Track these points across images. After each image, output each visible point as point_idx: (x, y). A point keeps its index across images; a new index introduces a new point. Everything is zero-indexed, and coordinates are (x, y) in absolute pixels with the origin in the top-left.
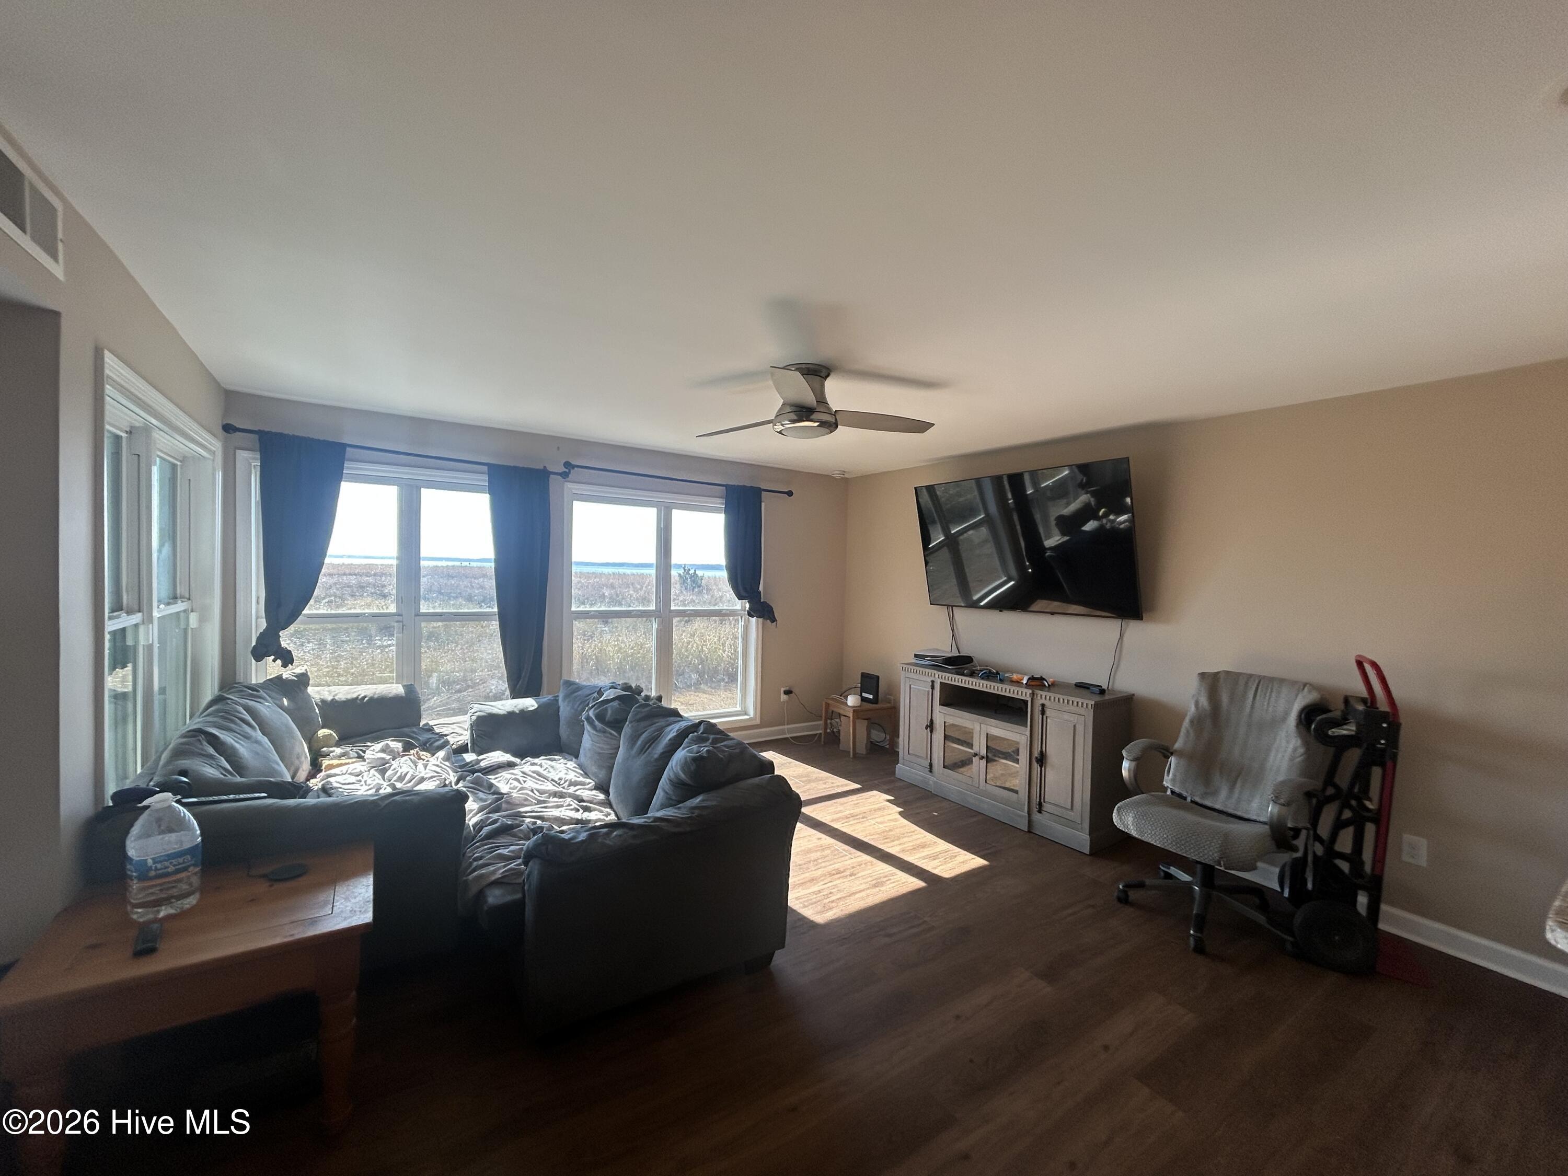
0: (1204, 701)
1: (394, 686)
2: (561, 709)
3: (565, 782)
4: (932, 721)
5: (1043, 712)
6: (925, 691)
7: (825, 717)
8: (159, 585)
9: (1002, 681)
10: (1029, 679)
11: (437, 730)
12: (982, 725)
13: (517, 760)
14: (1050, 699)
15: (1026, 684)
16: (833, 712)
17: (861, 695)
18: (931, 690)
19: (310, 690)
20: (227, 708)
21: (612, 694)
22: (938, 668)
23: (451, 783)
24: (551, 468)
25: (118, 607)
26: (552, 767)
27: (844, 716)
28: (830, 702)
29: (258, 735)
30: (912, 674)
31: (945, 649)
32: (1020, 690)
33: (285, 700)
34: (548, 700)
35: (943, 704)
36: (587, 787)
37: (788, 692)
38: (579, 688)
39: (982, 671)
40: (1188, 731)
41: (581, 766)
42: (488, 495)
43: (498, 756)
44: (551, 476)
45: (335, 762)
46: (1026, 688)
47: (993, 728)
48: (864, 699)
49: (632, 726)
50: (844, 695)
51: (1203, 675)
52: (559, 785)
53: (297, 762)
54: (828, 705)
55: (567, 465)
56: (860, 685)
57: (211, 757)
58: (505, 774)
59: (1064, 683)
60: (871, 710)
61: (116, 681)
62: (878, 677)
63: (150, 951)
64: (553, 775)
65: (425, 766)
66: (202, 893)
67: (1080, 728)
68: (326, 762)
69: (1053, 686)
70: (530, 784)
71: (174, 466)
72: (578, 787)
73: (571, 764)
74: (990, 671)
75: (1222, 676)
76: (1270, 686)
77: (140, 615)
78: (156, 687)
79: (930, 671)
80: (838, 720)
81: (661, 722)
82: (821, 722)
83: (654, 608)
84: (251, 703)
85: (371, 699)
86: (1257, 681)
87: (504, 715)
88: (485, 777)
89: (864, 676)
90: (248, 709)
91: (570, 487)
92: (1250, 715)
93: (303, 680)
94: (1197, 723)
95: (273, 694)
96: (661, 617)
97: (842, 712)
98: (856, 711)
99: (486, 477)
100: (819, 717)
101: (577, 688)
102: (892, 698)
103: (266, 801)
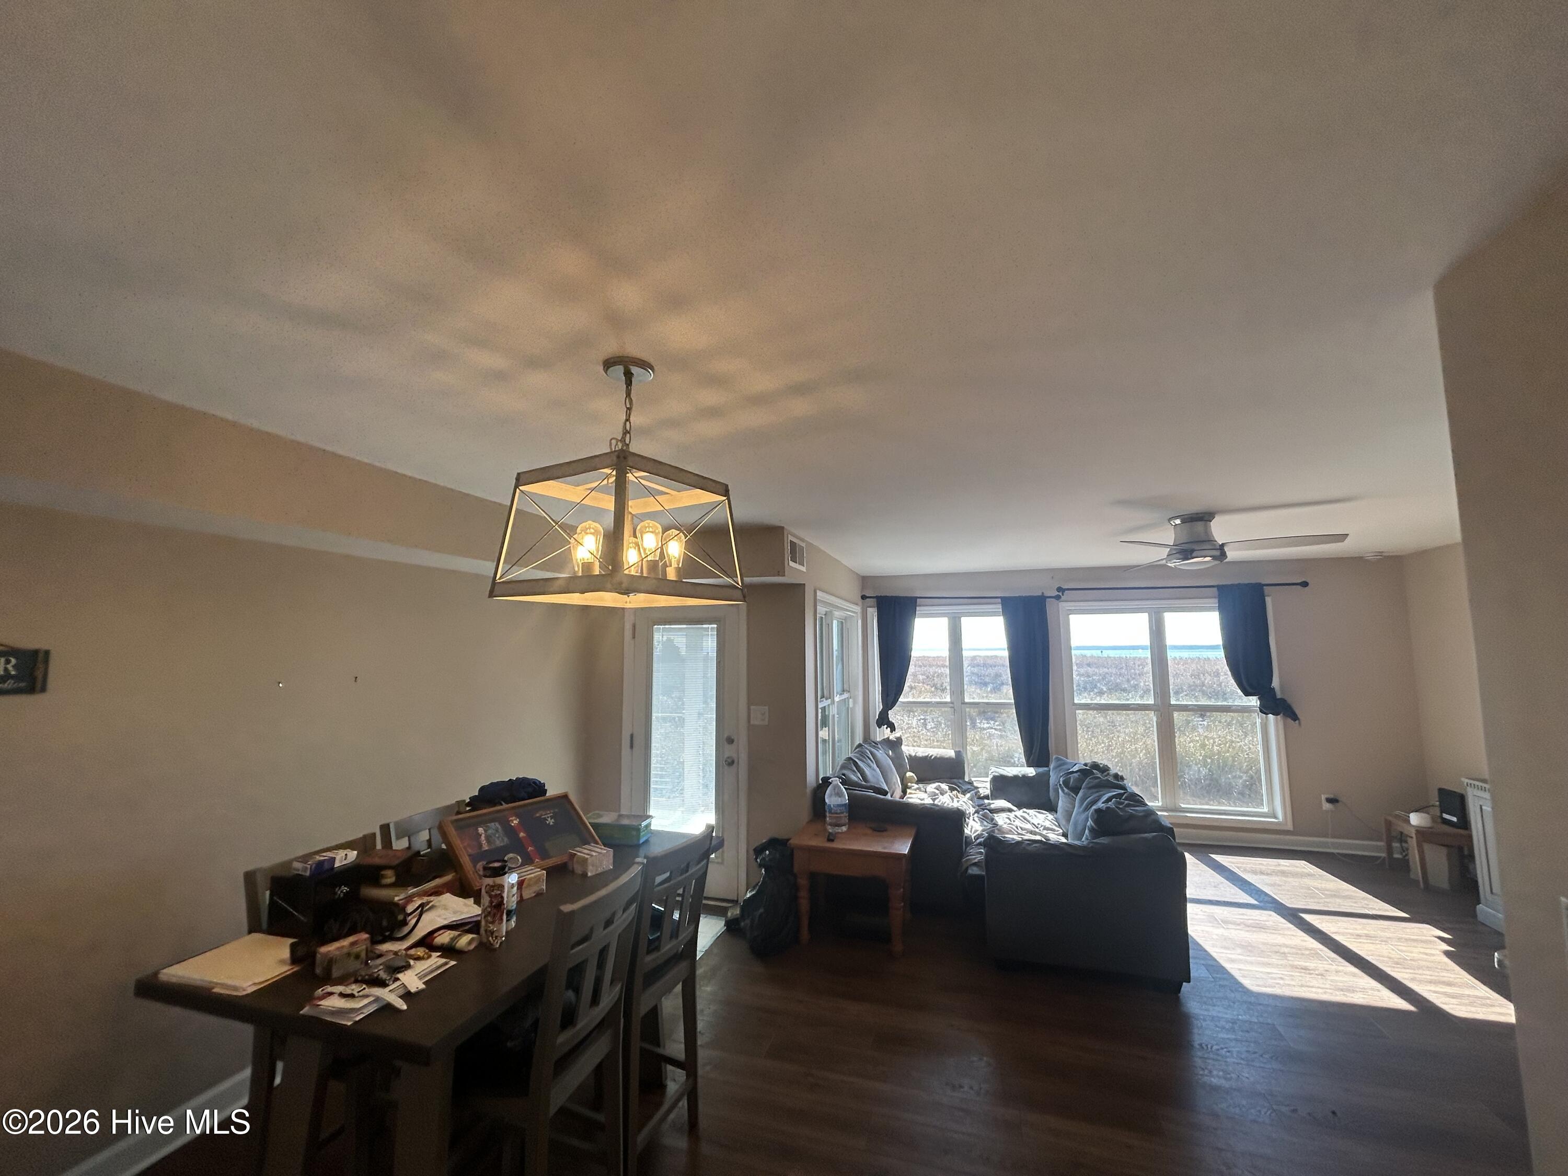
1: (949, 751)
3: (1042, 826)
7: (1388, 838)
8: (837, 687)
11: (975, 784)
13: (1015, 808)
16: (1393, 829)
19: (904, 748)
20: (862, 750)
23: (970, 813)
24: (1047, 594)
25: (823, 697)
26: (1035, 816)
28: (1390, 818)
29: (875, 766)
33: (890, 752)
34: (1044, 770)
36: (1056, 833)
37: (1332, 801)
41: (1057, 820)
42: (1002, 617)
43: (1001, 803)
44: (1048, 600)
45: (913, 792)
52: (1037, 827)
53: (894, 787)
55: (1060, 589)
56: (1438, 803)
57: (854, 771)
58: (1004, 815)
61: (824, 734)
63: (832, 841)
64: (1035, 822)
65: (958, 801)
66: (849, 825)
68: (909, 791)
70: (1018, 823)
71: (842, 622)
72: (1049, 832)
73: (1050, 817)
77: (830, 700)
78: (836, 739)
82: (1383, 843)
83: (1153, 703)
84: (873, 750)
85: (935, 758)
87: (1011, 777)
88: (991, 815)
90: (872, 753)
91: (1063, 606)
93: (899, 741)
95: (885, 747)
96: (1160, 711)
98: (1422, 831)
99: (1000, 606)
100: (1377, 837)
103: (871, 794)
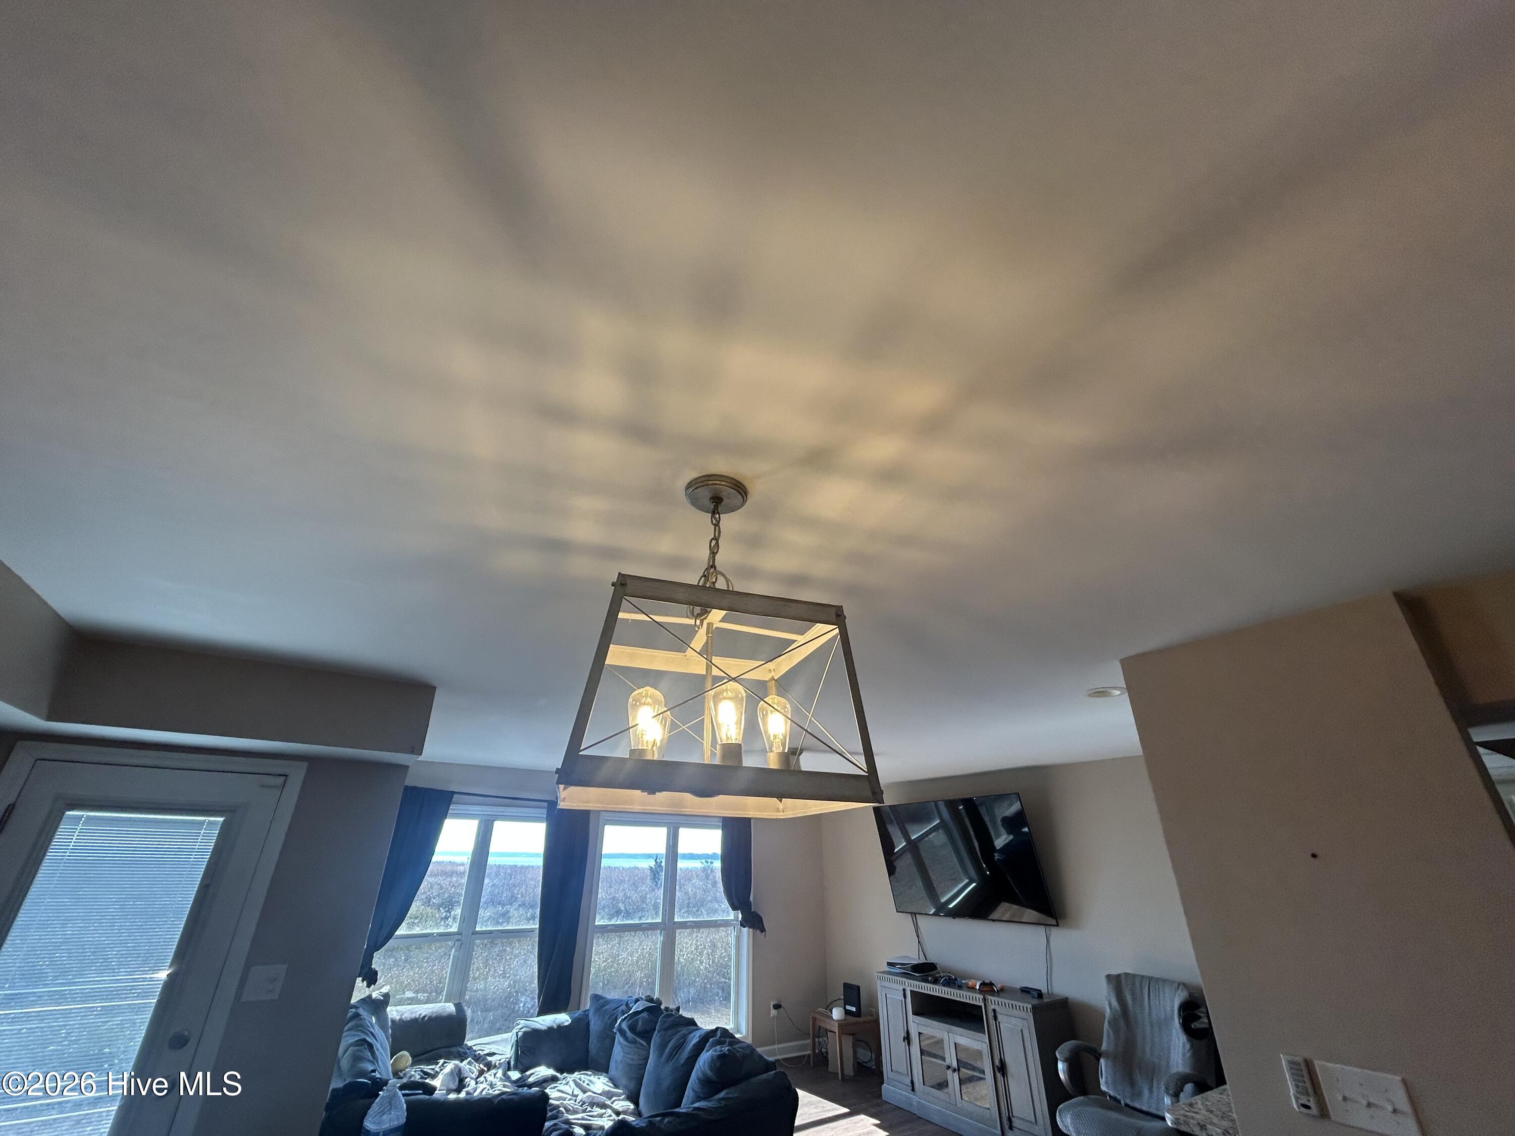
0: (1115, 1003)
2: (592, 1023)
4: (908, 1032)
5: (995, 1018)
6: (899, 1000)
7: (813, 1035)
9: (960, 987)
10: (981, 985)
12: (950, 1034)
13: (561, 1075)
14: (998, 1004)
15: (979, 989)
16: (820, 1027)
17: (845, 1008)
18: (903, 999)
21: (641, 1005)
22: (908, 976)
26: (590, 1080)
27: (831, 1031)
28: (818, 1016)
30: (887, 983)
31: (915, 958)
32: (975, 995)
33: (374, 1019)
34: (579, 1014)
35: (915, 1013)
37: (777, 1007)
38: (607, 1002)
39: (943, 977)
40: (1108, 1032)
41: (611, 1079)
43: (543, 1071)
46: (980, 993)
47: (958, 1036)
48: (847, 1012)
49: (660, 1035)
50: (829, 1008)
51: (1109, 977)
54: (814, 1019)
56: (843, 997)
59: (1011, 987)
60: (854, 1024)
62: (859, 987)
64: (592, 1088)
67: (1026, 1035)
69: (1002, 991)
73: (603, 1078)
74: (950, 978)
75: (1123, 977)
76: (1157, 987)
79: (901, 979)
80: (825, 1039)
81: (684, 1030)
82: (809, 1041)
83: (660, 921)
86: (1148, 982)
89: (847, 986)
92: (1150, 1014)
93: (385, 1000)
94: (1114, 1022)
97: (828, 1027)
98: (842, 1025)
100: (805, 1035)
101: (606, 1002)
102: (874, 1010)
